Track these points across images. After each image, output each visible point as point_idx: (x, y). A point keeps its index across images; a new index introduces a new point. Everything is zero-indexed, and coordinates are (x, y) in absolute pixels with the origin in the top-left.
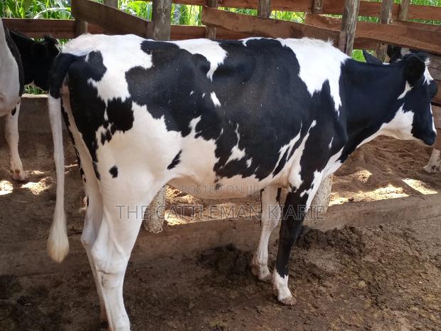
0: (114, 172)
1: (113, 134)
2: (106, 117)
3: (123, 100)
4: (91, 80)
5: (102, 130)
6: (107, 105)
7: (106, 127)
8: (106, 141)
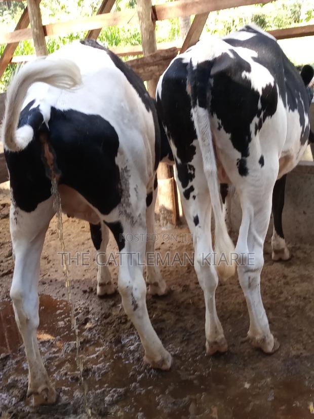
0: (262, 161)
1: (264, 121)
2: (260, 106)
3: (273, 84)
4: (244, 74)
5: (256, 120)
6: (261, 93)
7: (259, 116)
8: (258, 131)
